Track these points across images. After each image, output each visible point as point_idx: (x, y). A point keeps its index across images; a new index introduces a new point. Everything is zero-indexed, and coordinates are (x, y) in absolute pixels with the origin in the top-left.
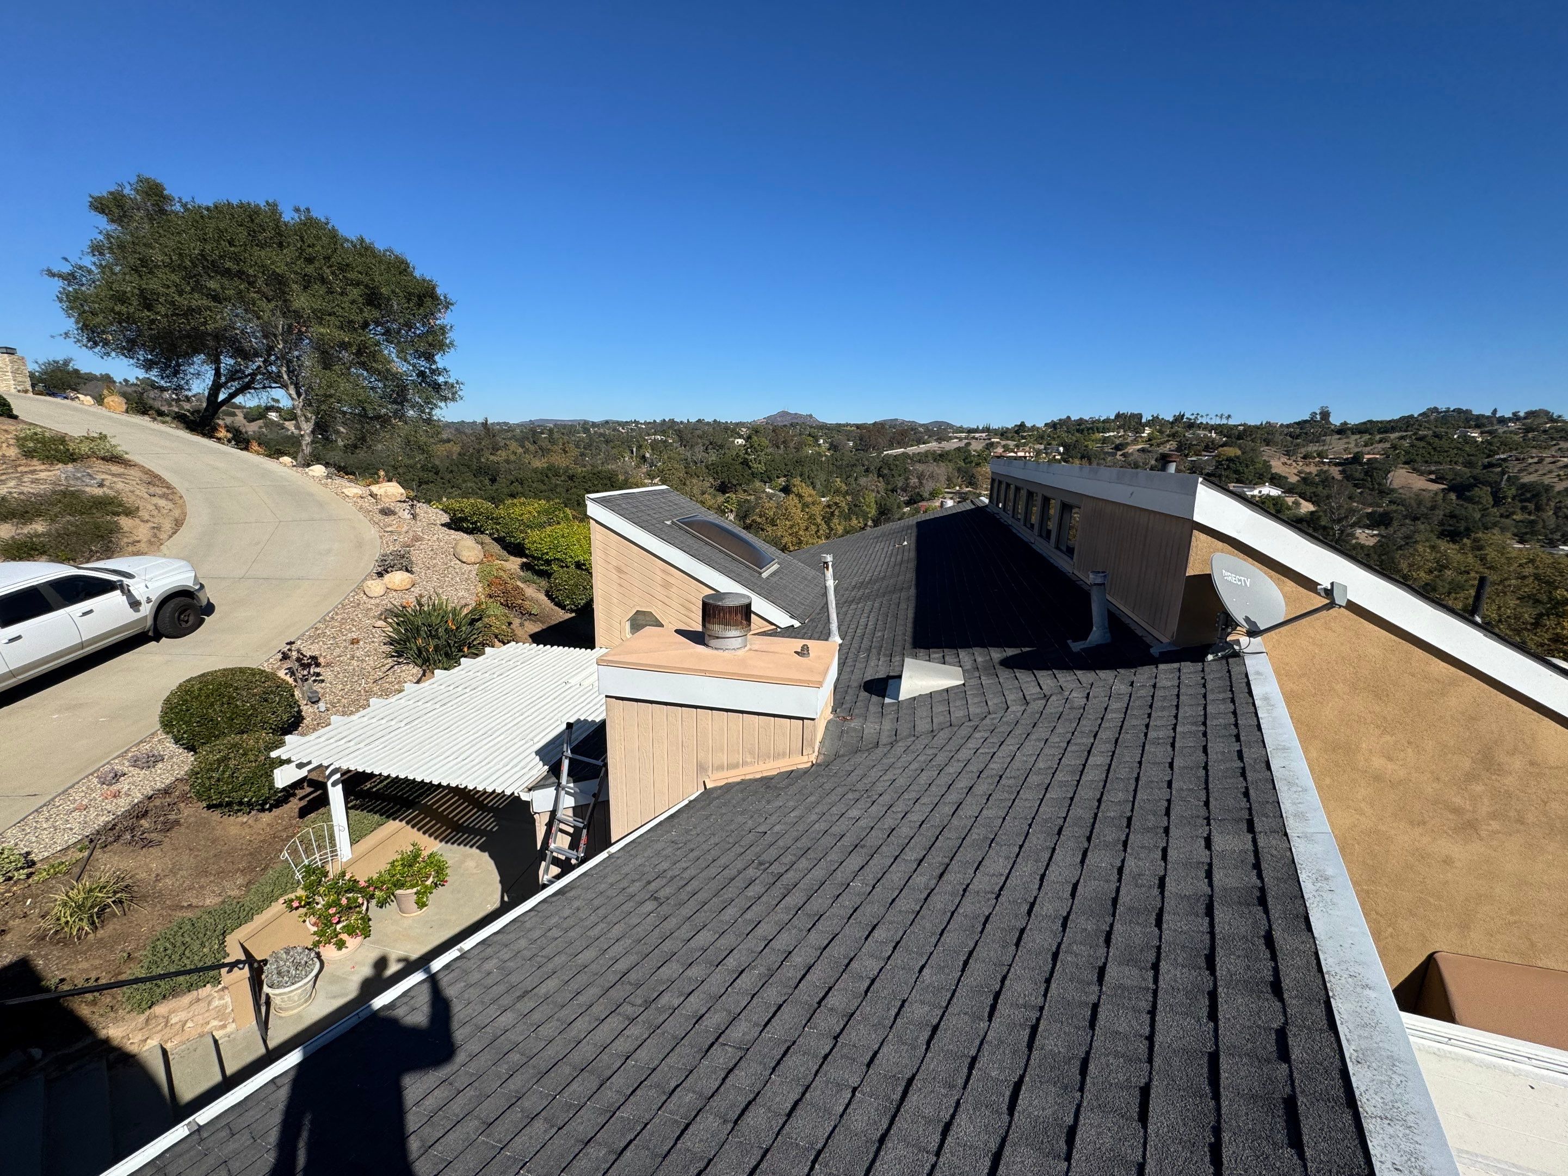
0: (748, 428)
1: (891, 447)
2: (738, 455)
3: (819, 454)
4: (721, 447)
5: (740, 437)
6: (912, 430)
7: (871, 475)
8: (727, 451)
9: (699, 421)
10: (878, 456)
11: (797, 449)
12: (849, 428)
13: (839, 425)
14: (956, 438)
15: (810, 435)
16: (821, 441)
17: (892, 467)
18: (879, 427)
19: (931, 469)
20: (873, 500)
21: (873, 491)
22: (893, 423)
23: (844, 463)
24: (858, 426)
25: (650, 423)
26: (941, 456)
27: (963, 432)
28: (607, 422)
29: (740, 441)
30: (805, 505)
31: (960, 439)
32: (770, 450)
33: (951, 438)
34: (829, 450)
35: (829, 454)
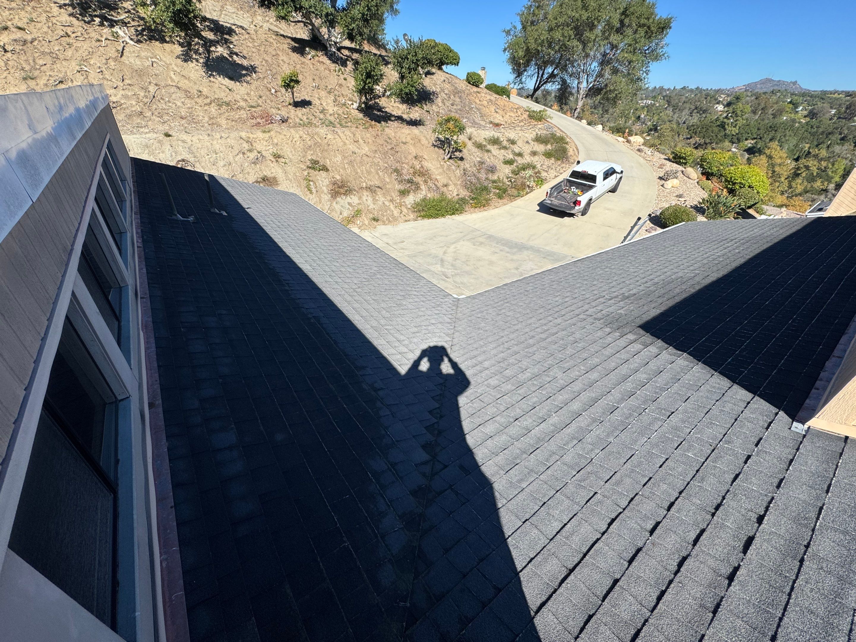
0: (729, 95)
2: (716, 119)
3: (794, 121)
4: (705, 111)
5: (721, 102)
8: (708, 115)
11: (774, 116)
13: (824, 93)
15: (789, 102)
16: (801, 109)
20: (843, 167)
21: (846, 159)
29: (720, 108)
34: (805, 117)
35: (804, 122)
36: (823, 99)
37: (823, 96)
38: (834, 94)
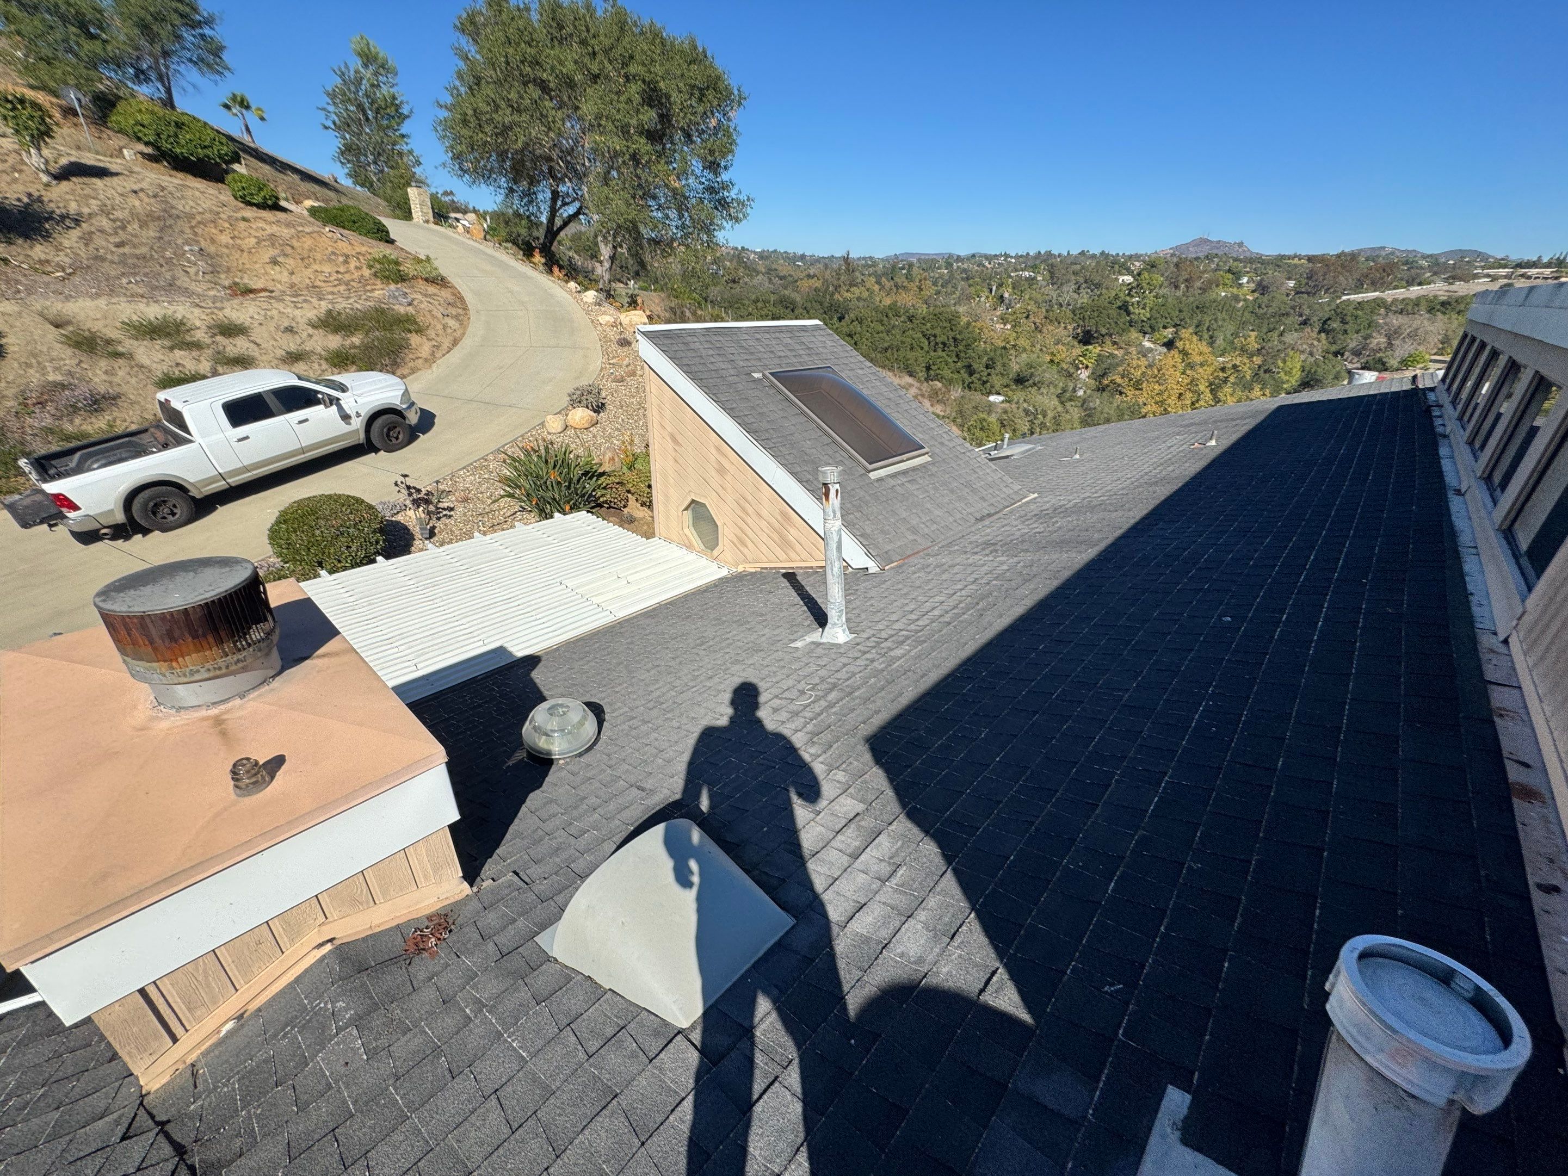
0: (1144, 261)
1: (1358, 288)
2: (1117, 297)
3: (1236, 298)
4: (1098, 286)
5: (1129, 272)
6: (1406, 263)
7: (1309, 329)
8: (1104, 291)
9: (1082, 253)
10: (1329, 304)
11: (1204, 290)
12: (1296, 261)
13: (1282, 257)
14: (1488, 276)
15: (1229, 271)
16: (1245, 280)
17: (1348, 319)
18: (1347, 261)
19: (1416, 323)
20: (1298, 365)
21: (1303, 352)
22: (1373, 255)
23: (1271, 310)
24: (1310, 259)
25: (1021, 256)
26: (1443, 304)
27: (1505, 267)
28: (973, 256)
29: (1128, 279)
30: (1191, 366)
31: (1494, 278)
32: (1164, 291)
33: (1476, 276)
34: (1253, 291)
35: (1251, 298)
36: (1278, 266)
37: (1279, 262)
38: (1293, 259)
